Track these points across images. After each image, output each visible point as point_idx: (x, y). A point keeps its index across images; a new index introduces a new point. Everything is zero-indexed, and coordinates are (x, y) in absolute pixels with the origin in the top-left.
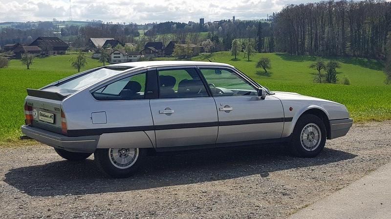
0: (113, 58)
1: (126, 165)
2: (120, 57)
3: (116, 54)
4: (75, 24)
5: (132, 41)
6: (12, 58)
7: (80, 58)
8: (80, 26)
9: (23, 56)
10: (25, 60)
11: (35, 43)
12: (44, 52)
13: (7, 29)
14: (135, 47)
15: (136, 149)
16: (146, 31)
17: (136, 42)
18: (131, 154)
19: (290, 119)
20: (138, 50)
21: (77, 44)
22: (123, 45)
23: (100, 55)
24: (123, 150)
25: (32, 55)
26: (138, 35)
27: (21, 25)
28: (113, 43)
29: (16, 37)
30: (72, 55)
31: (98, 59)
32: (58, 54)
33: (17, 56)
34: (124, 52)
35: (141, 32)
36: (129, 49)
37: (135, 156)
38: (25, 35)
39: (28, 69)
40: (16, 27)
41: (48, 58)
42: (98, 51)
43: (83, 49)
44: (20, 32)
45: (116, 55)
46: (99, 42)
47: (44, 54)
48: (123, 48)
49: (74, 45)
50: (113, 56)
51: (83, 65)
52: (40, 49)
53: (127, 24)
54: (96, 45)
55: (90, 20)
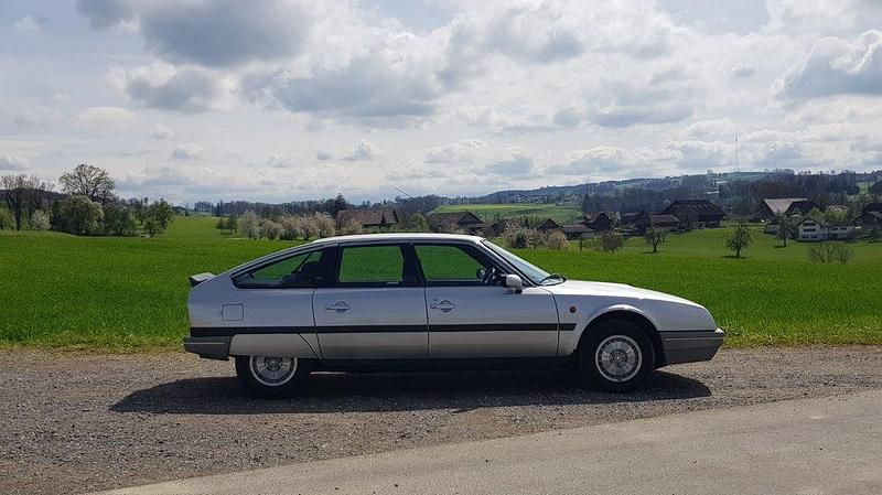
0: (801, 232)
1: (277, 381)
2: (814, 230)
3: (807, 225)
4: (743, 178)
5: (842, 202)
6: (632, 234)
7: (740, 233)
8: (752, 179)
9: (648, 231)
10: (651, 237)
11: (669, 210)
12: (683, 225)
13: (631, 191)
14: (845, 212)
15: (292, 359)
16: (872, 184)
17: (849, 204)
18: (286, 365)
19: (571, 327)
20: (849, 216)
21: (741, 211)
22: (822, 210)
23: (778, 227)
24: (273, 360)
25: (663, 229)
26: (857, 190)
27: (657, 182)
28: (804, 207)
29: (645, 202)
30: (729, 228)
31: (774, 233)
32: (706, 226)
33: (641, 231)
34: (823, 222)
35: (862, 186)
36: (834, 217)
37: (291, 369)
38: (660, 197)
39: (655, 251)
40: (648, 186)
41: (688, 234)
42: (775, 219)
43: (751, 217)
44: (651, 193)
45: (808, 227)
46: (780, 206)
47: (682, 227)
48: (823, 215)
49: (736, 212)
50: (801, 229)
51: (745, 244)
52: (676, 219)
53: (838, 173)
54: (775, 211)
55: (771, 170)
